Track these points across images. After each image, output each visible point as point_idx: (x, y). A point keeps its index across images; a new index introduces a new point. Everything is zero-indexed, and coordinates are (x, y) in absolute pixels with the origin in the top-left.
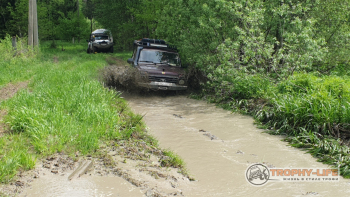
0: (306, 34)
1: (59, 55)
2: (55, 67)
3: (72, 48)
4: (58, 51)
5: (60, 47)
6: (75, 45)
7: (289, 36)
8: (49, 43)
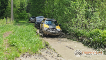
0: (98, 17)
1: (19, 24)
2: (19, 27)
3: (23, 22)
4: (19, 22)
5: (19, 21)
6: (24, 21)
7: (93, 18)
8: (16, 20)
